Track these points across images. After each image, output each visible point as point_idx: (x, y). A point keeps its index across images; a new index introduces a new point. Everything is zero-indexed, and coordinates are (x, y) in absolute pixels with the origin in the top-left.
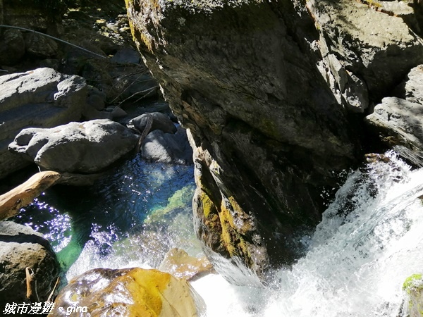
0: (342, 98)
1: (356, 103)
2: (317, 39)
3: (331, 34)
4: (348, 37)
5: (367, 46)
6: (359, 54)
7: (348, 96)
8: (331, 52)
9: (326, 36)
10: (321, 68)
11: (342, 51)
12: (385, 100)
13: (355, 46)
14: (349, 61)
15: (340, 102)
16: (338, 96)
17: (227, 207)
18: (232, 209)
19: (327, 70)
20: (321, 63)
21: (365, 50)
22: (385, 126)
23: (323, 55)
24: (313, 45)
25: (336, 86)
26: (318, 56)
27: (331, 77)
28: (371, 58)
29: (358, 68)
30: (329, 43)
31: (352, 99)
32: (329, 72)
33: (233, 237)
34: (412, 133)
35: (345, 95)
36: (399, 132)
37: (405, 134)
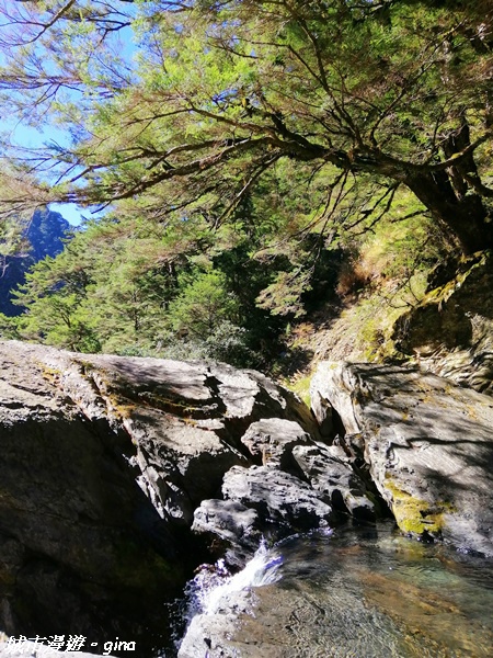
0: (164, 510)
1: (178, 514)
2: (136, 454)
3: (147, 447)
4: (164, 448)
5: (182, 455)
6: (175, 463)
7: (170, 507)
8: (149, 465)
9: (143, 450)
10: (141, 483)
11: (159, 462)
12: (205, 503)
13: (173, 457)
14: (167, 471)
15: (162, 516)
16: (160, 510)
19: (147, 484)
20: (140, 477)
21: (180, 459)
22: (206, 529)
23: (142, 469)
24: (131, 461)
25: (157, 499)
26: (137, 471)
27: (152, 490)
28: (186, 465)
29: (175, 476)
30: (147, 456)
31: (175, 510)
32: (149, 486)
34: (226, 528)
35: (166, 508)
36: (218, 530)
37: (222, 532)
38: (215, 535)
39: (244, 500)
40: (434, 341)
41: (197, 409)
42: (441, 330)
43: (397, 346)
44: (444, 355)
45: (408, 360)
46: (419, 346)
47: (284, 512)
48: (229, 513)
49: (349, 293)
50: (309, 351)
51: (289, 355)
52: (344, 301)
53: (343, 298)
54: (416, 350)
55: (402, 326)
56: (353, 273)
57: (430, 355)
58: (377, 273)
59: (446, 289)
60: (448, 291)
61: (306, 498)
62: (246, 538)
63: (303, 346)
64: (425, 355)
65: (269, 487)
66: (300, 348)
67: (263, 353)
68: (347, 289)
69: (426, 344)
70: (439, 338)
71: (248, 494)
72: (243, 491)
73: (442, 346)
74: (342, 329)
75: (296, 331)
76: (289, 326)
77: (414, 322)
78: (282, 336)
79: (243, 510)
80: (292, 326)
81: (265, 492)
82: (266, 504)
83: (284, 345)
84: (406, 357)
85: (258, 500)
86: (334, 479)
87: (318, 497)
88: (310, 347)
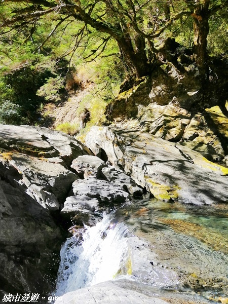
0: (46, 205)
1: (54, 205)
2: (22, 178)
3: (30, 175)
4: (39, 175)
5: (50, 177)
6: (47, 181)
7: (49, 202)
8: (32, 183)
9: (27, 176)
10: (28, 193)
11: (38, 181)
12: (68, 199)
13: (45, 179)
14: (43, 185)
15: (45, 207)
16: (43, 205)
19: (33, 193)
20: (27, 190)
21: (49, 179)
22: (72, 210)
23: (27, 186)
24: (20, 182)
25: (41, 200)
26: (25, 187)
27: (36, 196)
28: (54, 182)
29: (49, 188)
30: (29, 179)
31: (51, 204)
32: (34, 194)
34: (85, 208)
35: (47, 203)
36: (80, 210)
37: (82, 210)
38: (79, 212)
39: (88, 195)
40: (122, 115)
41: (46, 153)
42: (125, 110)
43: (107, 117)
44: (126, 122)
45: (111, 123)
46: (116, 117)
47: (109, 198)
48: (85, 202)
49: (71, 89)
50: (53, 118)
51: (43, 119)
52: (69, 93)
53: (68, 91)
54: (114, 119)
55: (110, 108)
56: (73, 79)
57: (120, 121)
58: (85, 81)
59: (128, 92)
60: (130, 93)
61: (118, 190)
62: (97, 211)
63: (50, 115)
64: (118, 122)
65: (101, 188)
66: (49, 116)
67: (29, 118)
68: (70, 87)
69: (119, 117)
70: (124, 114)
71: (89, 192)
72: (86, 191)
73: (126, 117)
74: (69, 107)
75: (46, 107)
76: (42, 104)
77: (115, 107)
78: (38, 110)
79: (91, 199)
80: (43, 104)
81: (99, 190)
82: (99, 195)
83: (40, 114)
84: (111, 122)
85: (95, 194)
86: (123, 181)
87: (121, 189)
88: (53, 116)
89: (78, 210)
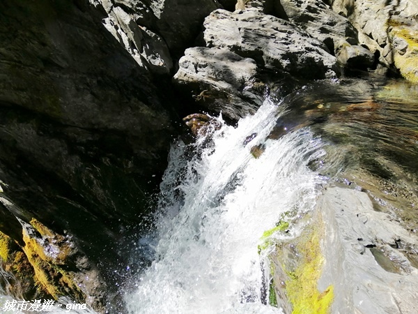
0: (142, 58)
1: (158, 62)
6: (148, 3)
7: (148, 54)
8: (116, 5)
10: (108, 27)
12: (188, 51)
15: (141, 64)
16: (137, 57)
17: (31, 236)
18: (39, 235)
19: (117, 28)
20: (107, 20)
22: (195, 79)
23: (107, 10)
25: (132, 46)
26: (101, 12)
27: (123, 35)
28: (161, 6)
29: (151, 21)
31: (154, 58)
32: (119, 30)
33: (51, 273)
34: (222, 80)
35: (144, 55)
36: (211, 81)
37: (216, 83)
38: (207, 86)
39: (235, 48)
47: (285, 63)
48: (224, 63)
61: (311, 46)
62: (249, 90)
65: (269, 34)
71: (239, 41)
72: (232, 38)
79: (239, 60)
81: (263, 40)
82: (262, 53)
85: (253, 49)
86: (327, 27)
89: (206, 80)
